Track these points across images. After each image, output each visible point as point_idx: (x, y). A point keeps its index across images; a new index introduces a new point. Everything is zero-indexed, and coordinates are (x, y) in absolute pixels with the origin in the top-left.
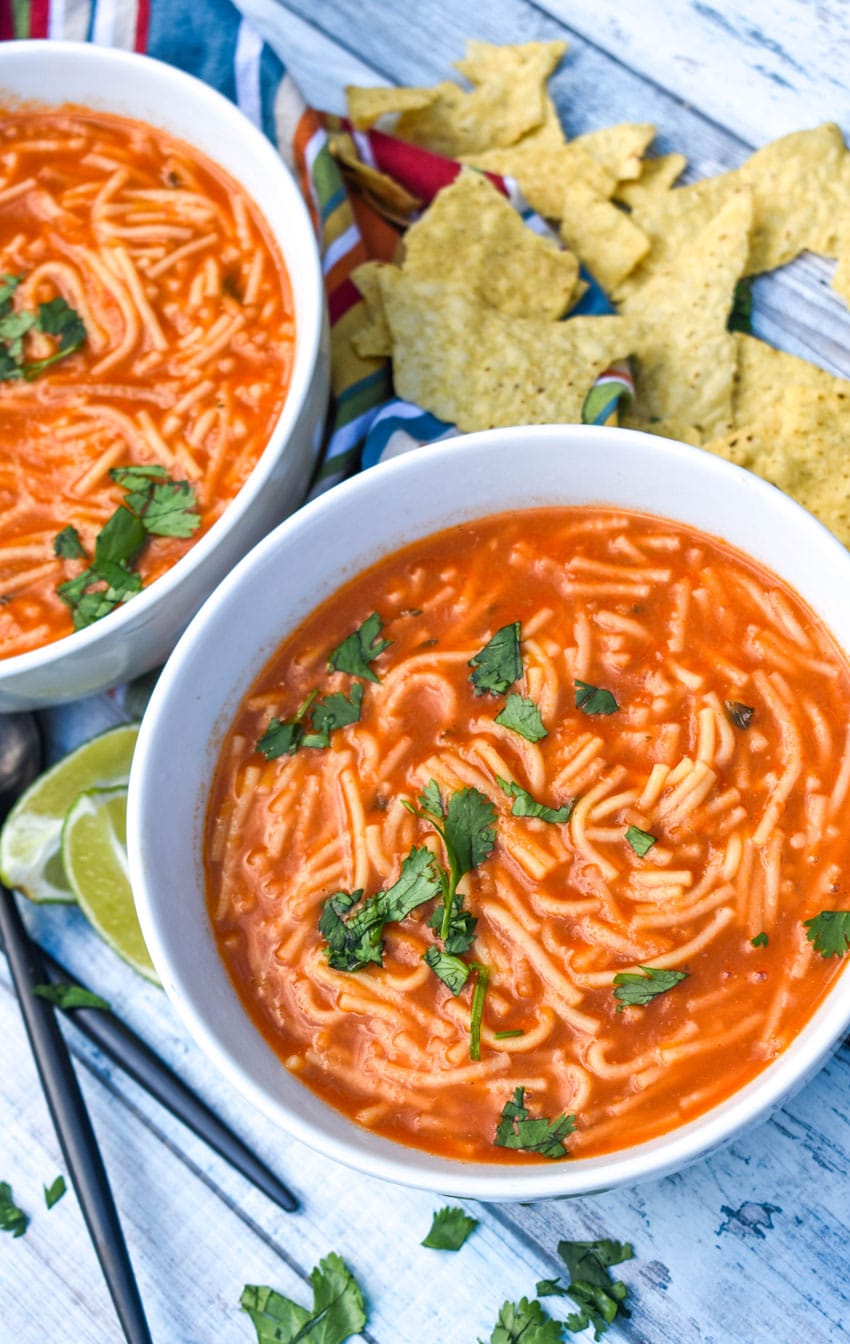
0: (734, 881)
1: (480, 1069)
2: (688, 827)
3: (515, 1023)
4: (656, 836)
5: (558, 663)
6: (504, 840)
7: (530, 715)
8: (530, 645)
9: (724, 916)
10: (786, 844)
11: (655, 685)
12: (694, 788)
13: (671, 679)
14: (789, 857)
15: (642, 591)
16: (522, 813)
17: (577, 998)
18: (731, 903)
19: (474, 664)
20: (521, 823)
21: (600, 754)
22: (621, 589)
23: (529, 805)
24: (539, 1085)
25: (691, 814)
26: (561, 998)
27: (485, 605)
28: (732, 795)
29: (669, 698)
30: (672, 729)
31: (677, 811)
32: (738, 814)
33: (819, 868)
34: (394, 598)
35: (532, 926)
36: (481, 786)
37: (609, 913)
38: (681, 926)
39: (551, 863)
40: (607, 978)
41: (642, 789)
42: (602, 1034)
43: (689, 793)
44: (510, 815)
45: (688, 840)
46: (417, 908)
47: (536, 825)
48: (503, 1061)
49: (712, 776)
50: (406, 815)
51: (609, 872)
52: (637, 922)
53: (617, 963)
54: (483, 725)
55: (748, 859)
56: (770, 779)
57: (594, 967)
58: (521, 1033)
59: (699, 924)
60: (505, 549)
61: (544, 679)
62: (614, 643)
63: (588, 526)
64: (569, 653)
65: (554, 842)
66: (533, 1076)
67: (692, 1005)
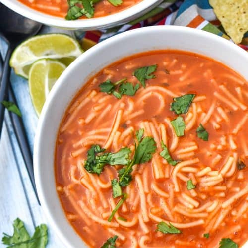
0: (210, 213)
1: (109, 223)
2: (206, 189)
3: (124, 216)
4: (197, 187)
5: (199, 115)
6: (153, 161)
7: (182, 126)
8: (194, 105)
9: (201, 222)
10: (230, 212)
11: (223, 140)
13: (227, 141)
14: (229, 215)
15: (235, 108)
16: (163, 156)
17: (147, 220)
18: (205, 219)
19: (175, 100)
20: (161, 158)
21: (195, 151)
22: (229, 103)
23: (166, 155)
24: (122, 238)
25: (209, 187)
26: (143, 217)
27: (189, 83)
28: (223, 188)
29: (224, 146)
30: (219, 157)
31: (207, 183)
32: (222, 195)
33: (235, 224)
34: (165, 63)
35: (147, 191)
36: (156, 139)
37: (170, 201)
38: (187, 217)
39: (162, 176)
40: (159, 220)
41: (201, 170)
42: (148, 234)
43: (212, 181)
44: (159, 154)
45: (204, 193)
46: (118, 165)
47: (165, 162)
48: (117, 225)
50: (130, 134)
51: (177, 189)
52: (176, 209)
53: (164, 217)
54: (167, 121)
55: (218, 208)
56: (237, 189)
57: (156, 214)
58: (126, 220)
59: (192, 219)
60: (204, 69)
61: (192, 117)
62: (218, 119)
63: (232, 78)
64: (204, 114)
65: (167, 169)
66: (123, 234)
67: (177, 241)
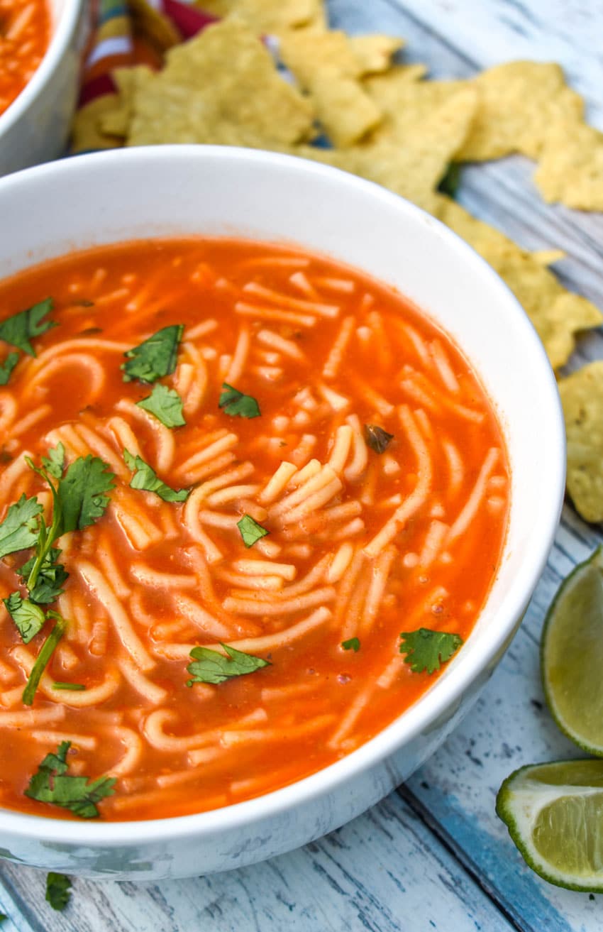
0: (336, 585)
1: (30, 717)
2: (303, 528)
3: (80, 679)
4: (271, 530)
5: (212, 367)
6: (117, 511)
7: (172, 405)
8: (189, 348)
9: (322, 614)
10: (397, 563)
11: (304, 398)
12: (317, 491)
13: (318, 397)
14: (397, 573)
15: (309, 321)
16: (140, 486)
17: (149, 665)
18: (330, 605)
19: (131, 355)
20: (138, 497)
21: (232, 450)
22: (290, 317)
23: (149, 480)
24: (88, 743)
25: (307, 518)
26: (135, 665)
27: (155, 308)
28: (354, 506)
29: (311, 413)
30: (309, 439)
31: (294, 511)
32: (356, 525)
33: (424, 591)
34: (74, 288)
35: (123, 591)
36: (106, 454)
37: (206, 591)
38: (274, 618)
39: (156, 535)
40: (183, 651)
41: (265, 485)
42: (165, 706)
43: (310, 496)
44: (129, 488)
45: (300, 541)
46: (11, 554)
47: (152, 500)
48: (57, 713)
49: (338, 484)
50: (25, 473)
51: (213, 554)
52: (229, 603)
53: (202, 639)
54: (123, 405)
55: (356, 566)
56: (396, 499)
57: (176, 639)
58: (84, 688)
59: (291, 619)
60: (188, 267)
61: (194, 377)
62: (271, 358)
63: (269, 261)
64: (225, 359)
65: (166, 519)
66: (85, 733)
67: (266, 694)
